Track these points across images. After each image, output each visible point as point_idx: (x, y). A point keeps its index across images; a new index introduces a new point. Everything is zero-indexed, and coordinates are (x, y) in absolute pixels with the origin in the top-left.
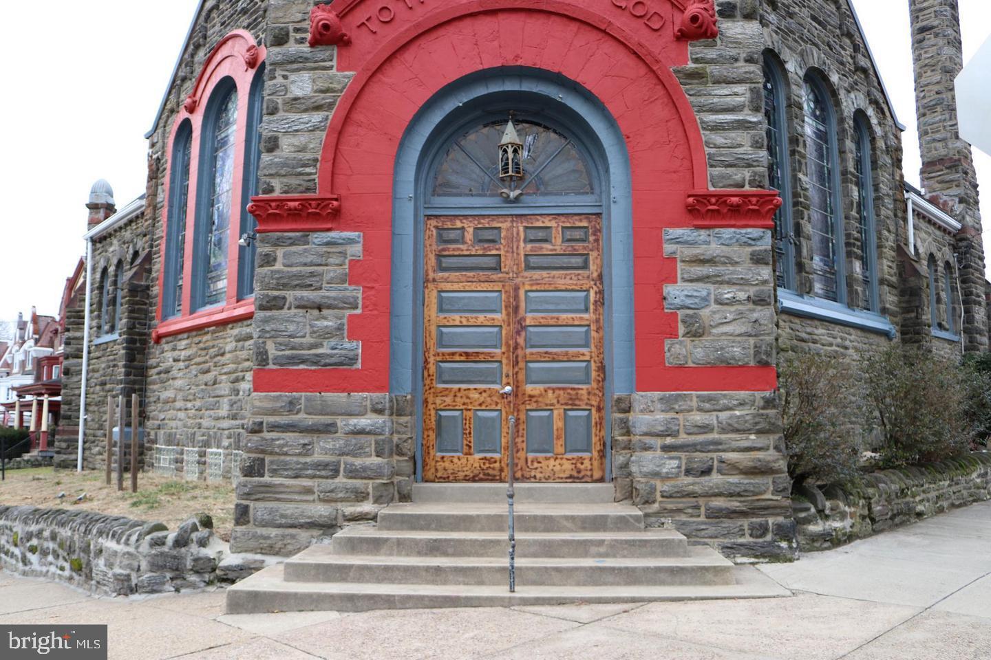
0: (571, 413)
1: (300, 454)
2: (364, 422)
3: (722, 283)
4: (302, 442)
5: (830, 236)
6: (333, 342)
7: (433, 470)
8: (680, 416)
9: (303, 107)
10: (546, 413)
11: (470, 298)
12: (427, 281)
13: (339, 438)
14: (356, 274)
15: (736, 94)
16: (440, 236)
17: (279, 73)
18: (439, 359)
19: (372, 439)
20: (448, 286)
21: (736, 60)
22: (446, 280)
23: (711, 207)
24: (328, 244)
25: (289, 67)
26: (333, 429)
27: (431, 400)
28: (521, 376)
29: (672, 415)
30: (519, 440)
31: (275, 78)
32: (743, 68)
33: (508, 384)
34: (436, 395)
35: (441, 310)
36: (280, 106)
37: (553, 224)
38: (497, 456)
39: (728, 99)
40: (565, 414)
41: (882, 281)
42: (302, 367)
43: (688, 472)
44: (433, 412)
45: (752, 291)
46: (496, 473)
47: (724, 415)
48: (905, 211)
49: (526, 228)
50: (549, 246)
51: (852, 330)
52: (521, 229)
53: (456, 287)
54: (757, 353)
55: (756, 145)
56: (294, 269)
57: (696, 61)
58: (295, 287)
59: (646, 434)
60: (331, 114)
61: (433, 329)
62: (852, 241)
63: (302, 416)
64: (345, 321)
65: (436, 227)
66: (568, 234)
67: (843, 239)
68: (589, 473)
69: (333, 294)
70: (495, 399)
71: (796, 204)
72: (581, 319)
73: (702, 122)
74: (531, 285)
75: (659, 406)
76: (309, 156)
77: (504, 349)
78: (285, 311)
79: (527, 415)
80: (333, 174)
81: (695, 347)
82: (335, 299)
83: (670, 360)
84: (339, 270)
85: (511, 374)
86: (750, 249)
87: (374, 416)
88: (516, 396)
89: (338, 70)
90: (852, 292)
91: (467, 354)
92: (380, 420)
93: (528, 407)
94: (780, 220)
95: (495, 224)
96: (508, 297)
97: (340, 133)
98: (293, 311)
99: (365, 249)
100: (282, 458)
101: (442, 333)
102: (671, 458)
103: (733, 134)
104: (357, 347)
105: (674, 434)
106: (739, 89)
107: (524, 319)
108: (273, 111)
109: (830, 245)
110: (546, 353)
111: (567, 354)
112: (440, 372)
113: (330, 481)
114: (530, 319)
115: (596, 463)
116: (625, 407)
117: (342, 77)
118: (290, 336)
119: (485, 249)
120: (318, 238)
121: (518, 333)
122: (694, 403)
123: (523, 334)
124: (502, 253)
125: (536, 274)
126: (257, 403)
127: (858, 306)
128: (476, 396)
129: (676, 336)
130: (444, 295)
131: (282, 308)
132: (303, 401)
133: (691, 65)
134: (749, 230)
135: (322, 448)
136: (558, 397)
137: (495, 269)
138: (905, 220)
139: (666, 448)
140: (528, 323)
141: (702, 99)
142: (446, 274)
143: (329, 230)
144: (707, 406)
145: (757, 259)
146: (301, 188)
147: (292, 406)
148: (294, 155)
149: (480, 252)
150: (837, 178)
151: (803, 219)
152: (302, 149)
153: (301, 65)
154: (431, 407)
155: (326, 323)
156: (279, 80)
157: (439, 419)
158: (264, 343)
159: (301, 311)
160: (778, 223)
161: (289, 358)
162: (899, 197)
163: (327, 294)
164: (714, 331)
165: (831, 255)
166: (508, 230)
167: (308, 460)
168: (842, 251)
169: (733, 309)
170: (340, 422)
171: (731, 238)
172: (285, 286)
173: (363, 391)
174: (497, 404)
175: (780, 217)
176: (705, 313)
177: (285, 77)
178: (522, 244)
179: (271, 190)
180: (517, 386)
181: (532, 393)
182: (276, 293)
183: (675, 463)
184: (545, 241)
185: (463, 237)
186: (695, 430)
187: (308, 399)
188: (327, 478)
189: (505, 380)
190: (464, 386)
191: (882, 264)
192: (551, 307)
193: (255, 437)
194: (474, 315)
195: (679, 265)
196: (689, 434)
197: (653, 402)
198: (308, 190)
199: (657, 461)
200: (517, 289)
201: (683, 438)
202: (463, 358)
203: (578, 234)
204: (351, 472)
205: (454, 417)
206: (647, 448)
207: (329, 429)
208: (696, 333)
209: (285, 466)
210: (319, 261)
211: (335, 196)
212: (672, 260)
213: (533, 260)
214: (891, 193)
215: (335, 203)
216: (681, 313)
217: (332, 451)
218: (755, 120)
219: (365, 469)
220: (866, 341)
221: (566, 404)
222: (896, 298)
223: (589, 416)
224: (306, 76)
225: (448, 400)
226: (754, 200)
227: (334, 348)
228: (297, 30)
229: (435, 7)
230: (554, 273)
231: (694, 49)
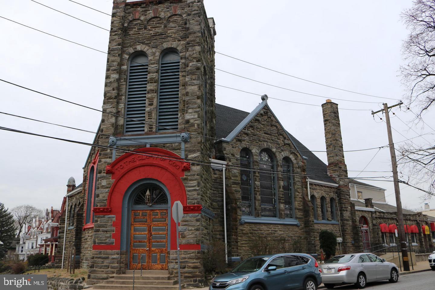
0: (161, 254)
1: (101, 263)
2: (115, 256)
3: (189, 226)
4: (102, 261)
5: (273, 197)
6: (109, 239)
7: (132, 267)
8: (179, 256)
9: (104, 188)
10: (156, 254)
11: (140, 228)
12: (131, 225)
13: (109, 260)
14: (114, 224)
15: (194, 183)
16: (135, 214)
17: (100, 180)
18: (134, 242)
19: (116, 260)
20: (136, 226)
21: (195, 175)
22: (135, 224)
23: (187, 209)
24: (109, 218)
25: (102, 178)
26: (108, 258)
27: (132, 251)
28: (151, 246)
30: (150, 260)
31: (98, 181)
32: (196, 177)
35: (134, 231)
36: (100, 187)
37: (159, 211)
38: (145, 264)
39: (193, 184)
40: (160, 255)
41: (296, 209)
42: (103, 244)
43: (180, 268)
45: (196, 227)
46: (145, 268)
47: (188, 255)
48: (307, 185)
50: (157, 216)
51: (279, 226)
52: (152, 213)
53: (138, 226)
54: (196, 241)
55: (198, 195)
56: (102, 223)
57: (186, 176)
58: (102, 227)
59: (171, 259)
60: (110, 189)
61: (133, 235)
62: (280, 198)
63: (102, 255)
64: (112, 235)
65: (134, 212)
66: (162, 214)
67: (278, 198)
68: (165, 268)
69: (109, 229)
70: (145, 251)
71: (255, 191)
72: (164, 233)
73: (187, 190)
74: (153, 225)
75: (175, 253)
76: (105, 198)
77: (147, 240)
78: (100, 232)
79: (152, 255)
80: (110, 202)
81: (183, 240)
82: (110, 230)
83: (178, 243)
84: (111, 224)
85: (149, 246)
86: (196, 218)
87: (117, 255)
88: (150, 250)
89: (112, 179)
90: (281, 214)
91: (139, 241)
93: (152, 253)
94: (250, 196)
95: (146, 212)
96: (148, 228)
97: (112, 194)
98: (101, 232)
99: (116, 219)
100: (98, 264)
101: (134, 236)
102: (177, 265)
103: (193, 192)
104: (114, 240)
105: (178, 260)
106: (195, 182)
107: (152, 233)
108: (98, 188)
109: (273, 200)
110: (156, 241)
111: (161, 241)
112: (134, 245)
113: (107, 269)
114: (153, 233)
115: (166, 266)
116: (168, 253)
117: (112, 181)
118: (100, 238)
120: (107, 216)
121: (150, 236)
122: (183, 253)
123: (151, 236)
124: (147, 218)
125: (155, 223)
126: (93, 252)
127: (282, 218)
128: (141, 250)
129: (179, 238)
130: (135, 228)
131: (99, 232)
132: (103, 252)
133: (185, 177)
134: (195, 214)
135: (106, 262)
136: (159, 251)
137: (146, 222)
138: (307, 188)
139: (176, 263)
140: (153, 234)
141: (187, 185)
143: (109, 215)
144: (185, 253)
145: (197, 220)
146: (104, 206)
147: (100, 253)
148: (102, 198)
149: (143, 218)
150: (276, 179)
151: (257, 195)
152: (104, 197)
153: (104, 178)
154: (132, 253)
155: (108, 235)
156: (100, 181)
157: (133, 255)
158: (95, 239)
159: (103, 232)
160: (249, 196)
161: (101, 242)
162: (303, 181)
163: (108, 229)
164: (187, 237)
165: (274, 203)
166: (149, 213)
167: (103, 265)
168: (277, 201)
169: (191, 232)
170: (110, 256)
171: (191, 216)
172: (100, 227)
173: (115, 250)
174: (145, 252)
175: (250, 194)
176: (185, 233)
177: (101, 181)
178: (152, 216)
179: (97, 206)
180: (150, 248)
181: (153, 250)
182: (98, 228)
184: (157, 215)
185: (139, 214)
186: (182, 259)
187: (104, 252)
189: (147, 247)
190: (139, 248)
191: (295, 203)
192: (158, 230)
193: (93, 260)
194: (141, 232)
195: (180, 222)
197: (173, 252)
198: (105, 206)
199: (174, 265)
200: (150, 226)
201: (180, 260)
203: (164, 214)
204: (111, 267)
205: (137, 255)
206: (172, 262)
207: (107, 258)
208: (184, 237)
209: (98, 266)
210: (107, 222)
211: (110, 208)
213: (154, 220)
214: (300, 180)
215: (110, 209)
216: (180, 233)
217: (108, 263)
218: (198, 189)
219: (114, 267)
220: (286, 228)
222: (302, 213)
223: (165, 255)
224: (105, 180)
225: (135, 251)
226: (196, 207)
227: (109, 240)
228: (103, 170)
229: (132, 165)
230: (158, 222)
231: (186, 173)
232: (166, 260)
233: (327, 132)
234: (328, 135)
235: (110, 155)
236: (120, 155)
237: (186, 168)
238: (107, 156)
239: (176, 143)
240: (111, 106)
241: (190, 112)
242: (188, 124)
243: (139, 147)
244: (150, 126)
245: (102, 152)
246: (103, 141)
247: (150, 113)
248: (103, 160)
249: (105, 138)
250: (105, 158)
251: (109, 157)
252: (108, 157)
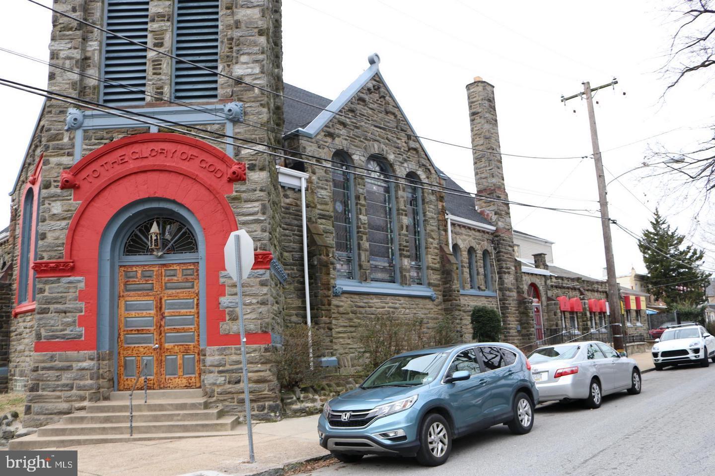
0: (186, 356)
1: (55, 380)
2: (85, 364)
3: (246, 295)
4: (57, 375)
5: (390, 245)
6: (71, 328)
7: (122, 385)
8: (226, 357)
9: (58, 218)
10: (175, 357)
11: (139, 304)
12: (120, 297)
13: (73, 373)
14: (82, 296)
15: (255, 207)
16: (126, 275)
17: (47, 202)
18: (125, 333)
19: (88, 372)
20: (130, 299)
21: (255, 190)
22: (129, 296)
24: (69, 283)
25: (52, 199)
26: (71, 368)
27: (121, 352)
28: (163, 340)
29: (224, 357)
30: (162, 370)
31: (44, 204)
32: (259, 194)
33: (157, 344)
34: (124, 350)
35: (126, 310)
36: (47, 218)
37: (178, 268)
38: (152, 377)
39: (251, 209)
40: (183, 357)
41: (428, 268)
42: (57, 340)
43: (229, 383)
44: (122, 358)
45: (260, 298)
46: (152, 385)
47: (246, 356)
48: (446, 226)
49: (165, 270)
50: (175, 278)
51: (401, 298)
52: (163, 270)
53: (133, 299)
54: (261, 327)
55: (264, 230)
56: (53, 295)
57: (237, 192)
58: (54, 303)
59: (210, 366)
60: (70, 221)
61: (123, 319)
62: (402, 248)
63: (57, 363)
64: (77, 318)
65: (124, 271)
66: (185, 272)
67: (398, 247)
68: (194, 384)
69: (71, 306)
70: (151, 351)
71: (358, 232)
72: (190, 312)
73: (239, 221)
74: (168, 297)
75: (217, 353)
76: (60, 242)
77: (155, 327)
78: (49, 315)
79: (166, 358)
80: (71, 250)
81: (233, 325)
82: (72, 308)
83: (222, 332)
84: (74, 295)
85: (158, 339)
86: (259, 279)
87: (90, 361)
88: (161, 349)
89: (74, 200)
90: (403, 277)
91: (138, 330)
92: (92, 363)
93: (166, 354)
94: (350, 241)
95: (151, 269)
96: (157, 303)
97: (74, 231)
98: (53, 314)
99: (86, 285)
100: (47, 382)
101: (127, 321)
102: (221, 376)
103: (252, 226)
104: (82, 330)
105: (224, 365)
106: (256, 204)
107: (164, 313)
108: (44, 220)
109: (390, 250)
110: (174, 328)
111: (184, 329)
112: (126, 339)
113: (69, 392)
114: (167, 312)
115: (197, 380)
116: (204, 353)
117: (75, 204)
118: (52, 326)
119: (146, 281)
120: (65, 280)
121: (162, 320)
122: (233, 351)
123: (164, 320)
124: (154, 282)
125: (170, 292)
126: (36, 358)
127: (406, 284)
128: (143, 350)
129: (225, 321)
130: (128, 303)
131: (48, 313)
132: (57, 356)
133: (234, 194)
134: (259, 270)
135: (66, 377)
136: (180, 349)
137: (151, 290)
138: (446, 231)
139: (220, 372)
140: (166, 314)
141: (238, 210)
142: (129, 293)
143: (69, 276)
144: (239, 352)
145: (263, 284)
146: (57, 257)
147: (52, 358)
148: (53, 241)
149: (144, 282)
150: (394, 212)
151: (362, 240)
152: (57, 239)
153: (56, 198)
154: (122, 355)
155: (68, 319)
156: (47, 205)
157: (125, 361)
158: (40, 329)
159: (57, 314)
160: (348, 243)
161: (52, 336)
162: (441, 218)
163: (69, 306)
164: (242, 317)
165: (390, 256)
166: (157, 271)
167: (59, 383)
168: (397, 253)
169: (250, 307)
170: (74, 365)
172: (49, 303)
173: (85, 350)
174: (152, 353)
175: (350, 239)
176: (238, 309)
177: (49, 204)
178: (163, 278)
179: (43, 258)
180: (161, 345)
181: (168, 348)
182: (45, 306)
183: (223, 378)
184: (174, 276)
185: (136, 275)
186: (233, 363)
187: (60, 355)
188: (68, 391)
189: (155, 342)
190: (137, 345)
191: (428, 258)
192: (177, 307)
193: (35, 373)
194: (141, 312)
195: (227, 288)
196: (230, 365)
197: (214, 351)
198: (60, 258)
199: (215, 378)
200: (161, 299)
201: (228, 367)
202: (136, 332)
203: (189, 272)
204: (78, 387)
205: (132, 360)
206: (211, 372)
207: (69, 368)
208: (234, 319)
209: (48, 386)
210: (65, 291)
211: (71, 261)
212: (223, 286)
213: (169, 285)
214: (435, 216)
215: (71, 264)
216: (227, 310)
217: (70, 379)
218: (263, 218)
219: (84, 386)
220: (413, 303)
221: (184, 352)
222: (439, 276)
223: (194, 358)
224: (59, 203)
225: (130, 352)
226: (260, 256)
227: (72, 331)
228: (55, 181)
229: (120, 170)
230: (178, 291)
231: (236, 186)
232: (197, 368)
233: (476, 134)
234: (478, 139)
235: (70, 149)
236: (91, 150)
237: (237, 176)
238: (62, 152)
239: (214, 124)
240: (69, 46)
241: (244, 61)
242: (240, 85)
243: (133, 133)
244: (158, 89)
245: (51, 144)
246: (53, 119)
247: (156, 63)
248: (54, 160)
249: (58, 112)
250: (58, 155)
251: (68, 153)
252: (64, 153)
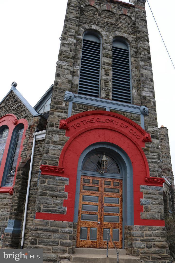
0: (114, 230)
1: (48, 238)
2: (67, 230)
3: (153, 199)
4: (49, 235)
6: (59, 207)
7: (79, 244)
8: (144, 232)
9: (56, 143)
10: (108, 229)
11: (91, 197)
12: (80, 192)
13: (59, 234)
14: (67, 189)
15: (155, 155)
16: (84, 181)
17: (50, 134)
18: (82, 213)
19: (68, 235)
20: (85, 194)
21: (155, 148)
23: (150, 181)
24: (60, 180)
25: (53, 133)
26: (58, 231)
27: (79, 224)
28: (103, 219)
29: (143, 232)
30: (101, 236)
31: (49, 135)
32: (157, 150)
33: (99, 221)
34: (81, 223)
35: (83, 200)
36: (50, 142)
37: (111, 181)
38: (96, 241)
39: (153, 156)
40: (113, 230)
42: (50, 213)
43: (147, 247)
44: (80, 228)
45: (159, 201)
46: (95, 245)
47: (154, 232)
49: (105, 181)
52: (104, 181)
53: (87, 194)
54: (160, 217)
55: (159, 167)
56: (51, 186)
57: (147, 147)
58: (50, 190)
59: (136, 236)
60: (63, 147)
61: (81, 205)
63: (49, 227)
64: (63, 201)
65: (83, 178)
66: (115, 184)
68: (118, 246)
69: (60, 193)
70: (96, 225)
72: (117, 205)
73: (148, 161)
74: (106, 195)
75: (140, 229)
76: (57, 156)
77: (99, 212)
78: (47, 197)
79: (104, 230)
80: (63, 162)
81: (147, 214)
82: (61, 195)
83: (142, 217)
84: (62, 187)
85: (100, 219)
86: (158, 191)
87: (69, 228)
88: (101, 224)
89: (66, 136)
92: (71, 229)
93: (104, 228)
95: (98, 179)
96: (100, 198)
97: (65, 152)
98: (49, 197)
99: (70, 183)
100: (43, 239)
101: (83, 206)
102: (143, 243)
103: (154, 164)
104: (66, 208)
105: (143, 237)
106: (156, 154)
107: (104, 204)
108: (48, 143)
110: (109, 213)
111: (114, 214)
112: (82, 216)
113: (56, 247)
114: (105, 204)
115: (120, 244)
116: (130, 229)
117: (67, 138)
118: (48, 204)
119: (95, 185)
120: (57, 178)
121: (102, 208)
122: (147, 229)
123: (103, 208)
124: (99, 187)
125: (107, 193)
126: (36, 222)
128: (91, 224)
129: (143, 212)
130: (84, 196)
131: (46, 196)
132: (50, 222)
133: (146, 148)
134: (158, 187)
135: (55, 237)
136: (111, 225)
137: (97, 191)
139: (141, 240)
140: (105, 205)
141: (148, 156)
142: (85, 191)
143: (61, 176)
144: (150, 230)
146: (54, 164)
147: (46, 224)
148: (53, 155)
149: (94, 186)
152: (55, 154)
153: (56, 133)
154: (79, 226)
155: (58, 201)
156: (50, 136)
157: (81, 230)
158: (40, 205)
159: (51, 197)
161: (47, 210)
164: (151, 211)
166: (101, 181)
167: (50, 240)
169: (155, 205)
170: (60, 229)
171: (155, 189)
172: (48, 190)
173: (66, 221)
174: (96, 226)
176: (149, 206)
177: (52, 135)
178: (104, 185)
179: (46, 163)
180: (101, 222)
181: (105, 224)
182: (45, 191)
183: (144, 245)
184: (109, 185)
185: (90, 182)
186: (147, 236)
187: (51, 222)
188: (55, 246)
189: (98, 220)
190: (88, 221)
192: (111, 202)
193: (35, 232)
194: (92, 202)
195: (143, 194)
196: (146, 237)
197: (138, 228)
198: (56, 165)
200: (102, 196)
201: (145, 238)
202: (88, 213)
203: (117, 184)
204: (62, 244)
205: (85, 229)
206: (137, 240)
207: (56, 231)
208: (147, 211)
209: (44, 242)
210: (57, 184)
211: (63, 168)
212: (142, 193)
213: (106, 189)
215: (63, 170)
216: (144, 206)
217: (57, 238)
218: (159, 162)
219: (66, 243)
221: (113, 227)
223: (119, 231)
224: (58, 136)
225: (84, 224)
227: (59, 208)
228: (56, 124)
229: (90, 125)
230: (111, 193)
231: (146, 144)
232: (120, 237)
235: (66, 110)
236: (77, 113)
237: (148, 139)
238: (62, 110)
239: (135, 114)
240: (68, 64)
241: (146, 90)
242: (145, 100)
243: (98, 109)
244: (107, 93)
245: (55, 105)
246: (58, 94)
247: (106, 82)
248: (56, 114)
249: (61, 91)
250: (59, 112)
251: (65, 111)
252: (63, 111)
